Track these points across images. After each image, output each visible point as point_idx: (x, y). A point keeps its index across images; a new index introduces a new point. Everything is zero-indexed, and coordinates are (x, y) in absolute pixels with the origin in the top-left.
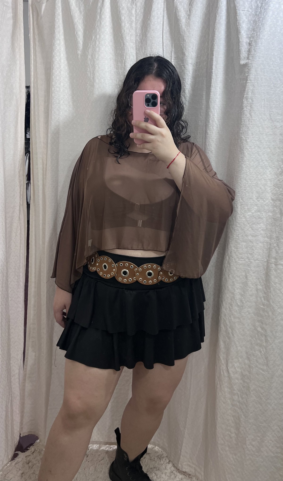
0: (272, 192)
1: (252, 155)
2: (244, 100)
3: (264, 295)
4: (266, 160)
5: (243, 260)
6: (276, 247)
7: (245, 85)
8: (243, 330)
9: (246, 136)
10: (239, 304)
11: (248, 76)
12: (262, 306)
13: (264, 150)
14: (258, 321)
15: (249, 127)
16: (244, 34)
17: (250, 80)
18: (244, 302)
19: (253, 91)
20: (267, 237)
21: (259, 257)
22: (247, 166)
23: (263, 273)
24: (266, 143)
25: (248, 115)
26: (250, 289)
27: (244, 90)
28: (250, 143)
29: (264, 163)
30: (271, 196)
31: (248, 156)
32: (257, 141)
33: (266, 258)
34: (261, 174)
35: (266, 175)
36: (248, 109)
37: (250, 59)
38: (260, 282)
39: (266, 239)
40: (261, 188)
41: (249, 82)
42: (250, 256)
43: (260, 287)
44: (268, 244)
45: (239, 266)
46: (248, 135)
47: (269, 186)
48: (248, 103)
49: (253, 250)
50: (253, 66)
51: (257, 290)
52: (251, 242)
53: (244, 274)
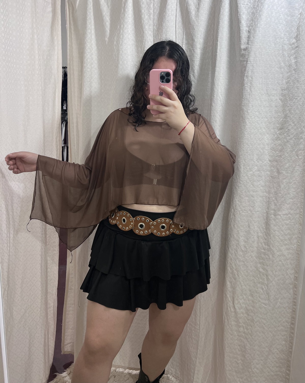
0: (270, 154)
1: (253, 124)
2: (245, 78)
3: (265, 241)
4: (264, 128)
5: (246, 212)
6: (275, 200)
7: (245, 65)
8: (247, 272)
9: (247, 108)
10: (243, 249)
11: (248, 58)
12: (263, 251)
13: (262, 120)
14: (260, 263)
15: (250, 100)
16: (244, 24)
17: (249, 61)
18: (248, 247)
19: (253, 70)
20: (266, 192)
21: (260, 209)
22: (248, 133)
23: (263, 223)
24: (264, 113)
25: (249, 91)
26: (252, 237)
27: (245, 70)
28: (251, 114)
29: (262, 130)
30: (268, 158)
31: (249, 124)
32: (256, 112)
33: (265, 210)
34: (260, 140)
35: (264, 141)
36: (249, 85)
37: (250, 44)
38: (260, 230)
39: (265, 194)
40: (260, 151)
41: (249, 63)
42: (252, 209)
43: (260, 234)
44: (267, 198)
45: (243, 217)
46: (249, 107)
47: (266, 149)
48: (249, 80)
49: (254, 203)
50: (252, 50)
51: (258, 237)
52: (252, 196)
53: (247, 224)
